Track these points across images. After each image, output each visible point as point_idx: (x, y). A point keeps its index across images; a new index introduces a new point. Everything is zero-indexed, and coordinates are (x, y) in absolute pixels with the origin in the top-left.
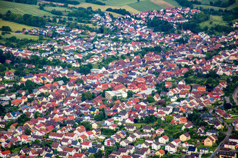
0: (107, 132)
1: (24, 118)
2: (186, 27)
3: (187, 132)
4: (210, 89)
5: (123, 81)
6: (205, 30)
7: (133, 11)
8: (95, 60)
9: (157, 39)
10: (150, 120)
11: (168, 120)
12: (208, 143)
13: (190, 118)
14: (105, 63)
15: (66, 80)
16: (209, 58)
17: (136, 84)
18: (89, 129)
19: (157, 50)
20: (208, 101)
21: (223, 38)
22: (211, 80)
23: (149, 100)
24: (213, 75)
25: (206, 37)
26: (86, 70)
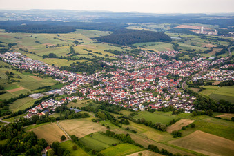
0: (132, 93)
1: (105, 86)
2: (174, 58)
3: (161, 95)
4: (175, 81)
5: (144, 76)
6: (181, 60)
7: (156, 51)
8: (136, 68)
9: (162, 62)
10: (149, 90)
11: (155, 90)
12: (167, 99)
13: (163, 90)
14: (139, 69)
15: (123, 74)
16: (179, 70)
17: (149, 77)
18: (125, 91)
19: (161, 65)
20: (172, 85)
21: (187, 63)
22: (176, 77)
23: (151, 83)
24: (178, 76)
25: (181, 62)
26: (131, 71)
